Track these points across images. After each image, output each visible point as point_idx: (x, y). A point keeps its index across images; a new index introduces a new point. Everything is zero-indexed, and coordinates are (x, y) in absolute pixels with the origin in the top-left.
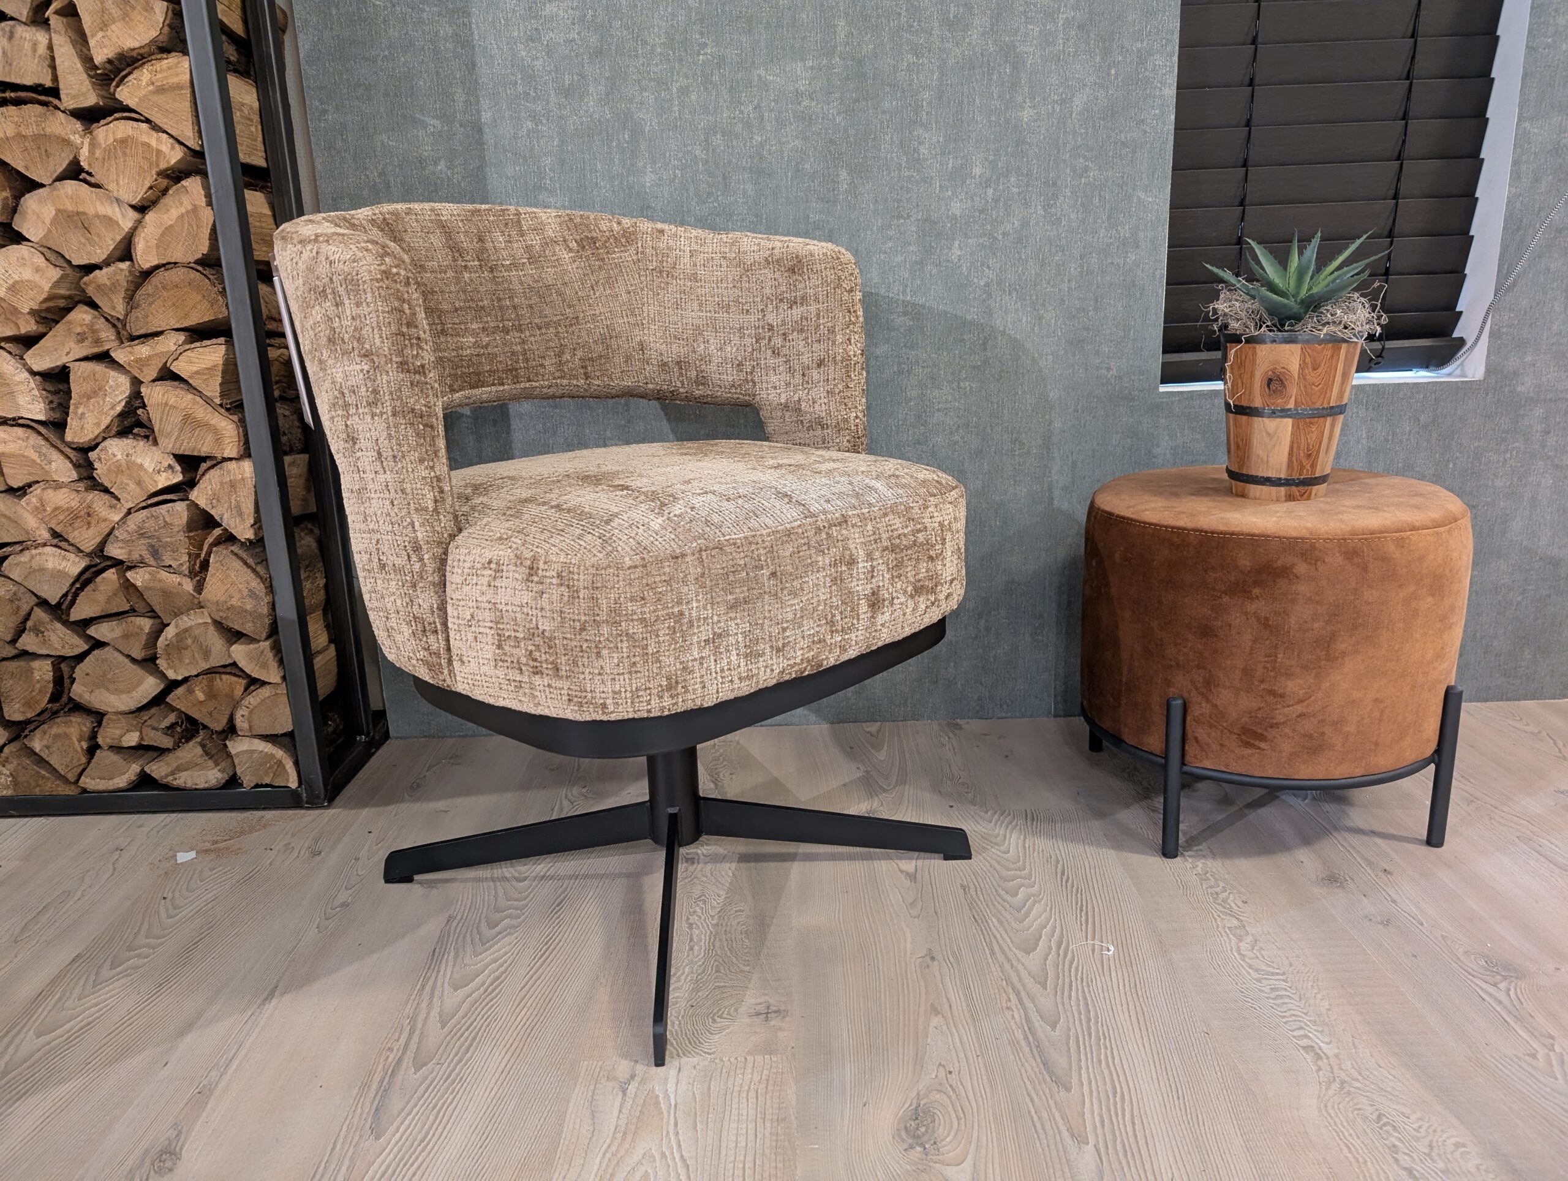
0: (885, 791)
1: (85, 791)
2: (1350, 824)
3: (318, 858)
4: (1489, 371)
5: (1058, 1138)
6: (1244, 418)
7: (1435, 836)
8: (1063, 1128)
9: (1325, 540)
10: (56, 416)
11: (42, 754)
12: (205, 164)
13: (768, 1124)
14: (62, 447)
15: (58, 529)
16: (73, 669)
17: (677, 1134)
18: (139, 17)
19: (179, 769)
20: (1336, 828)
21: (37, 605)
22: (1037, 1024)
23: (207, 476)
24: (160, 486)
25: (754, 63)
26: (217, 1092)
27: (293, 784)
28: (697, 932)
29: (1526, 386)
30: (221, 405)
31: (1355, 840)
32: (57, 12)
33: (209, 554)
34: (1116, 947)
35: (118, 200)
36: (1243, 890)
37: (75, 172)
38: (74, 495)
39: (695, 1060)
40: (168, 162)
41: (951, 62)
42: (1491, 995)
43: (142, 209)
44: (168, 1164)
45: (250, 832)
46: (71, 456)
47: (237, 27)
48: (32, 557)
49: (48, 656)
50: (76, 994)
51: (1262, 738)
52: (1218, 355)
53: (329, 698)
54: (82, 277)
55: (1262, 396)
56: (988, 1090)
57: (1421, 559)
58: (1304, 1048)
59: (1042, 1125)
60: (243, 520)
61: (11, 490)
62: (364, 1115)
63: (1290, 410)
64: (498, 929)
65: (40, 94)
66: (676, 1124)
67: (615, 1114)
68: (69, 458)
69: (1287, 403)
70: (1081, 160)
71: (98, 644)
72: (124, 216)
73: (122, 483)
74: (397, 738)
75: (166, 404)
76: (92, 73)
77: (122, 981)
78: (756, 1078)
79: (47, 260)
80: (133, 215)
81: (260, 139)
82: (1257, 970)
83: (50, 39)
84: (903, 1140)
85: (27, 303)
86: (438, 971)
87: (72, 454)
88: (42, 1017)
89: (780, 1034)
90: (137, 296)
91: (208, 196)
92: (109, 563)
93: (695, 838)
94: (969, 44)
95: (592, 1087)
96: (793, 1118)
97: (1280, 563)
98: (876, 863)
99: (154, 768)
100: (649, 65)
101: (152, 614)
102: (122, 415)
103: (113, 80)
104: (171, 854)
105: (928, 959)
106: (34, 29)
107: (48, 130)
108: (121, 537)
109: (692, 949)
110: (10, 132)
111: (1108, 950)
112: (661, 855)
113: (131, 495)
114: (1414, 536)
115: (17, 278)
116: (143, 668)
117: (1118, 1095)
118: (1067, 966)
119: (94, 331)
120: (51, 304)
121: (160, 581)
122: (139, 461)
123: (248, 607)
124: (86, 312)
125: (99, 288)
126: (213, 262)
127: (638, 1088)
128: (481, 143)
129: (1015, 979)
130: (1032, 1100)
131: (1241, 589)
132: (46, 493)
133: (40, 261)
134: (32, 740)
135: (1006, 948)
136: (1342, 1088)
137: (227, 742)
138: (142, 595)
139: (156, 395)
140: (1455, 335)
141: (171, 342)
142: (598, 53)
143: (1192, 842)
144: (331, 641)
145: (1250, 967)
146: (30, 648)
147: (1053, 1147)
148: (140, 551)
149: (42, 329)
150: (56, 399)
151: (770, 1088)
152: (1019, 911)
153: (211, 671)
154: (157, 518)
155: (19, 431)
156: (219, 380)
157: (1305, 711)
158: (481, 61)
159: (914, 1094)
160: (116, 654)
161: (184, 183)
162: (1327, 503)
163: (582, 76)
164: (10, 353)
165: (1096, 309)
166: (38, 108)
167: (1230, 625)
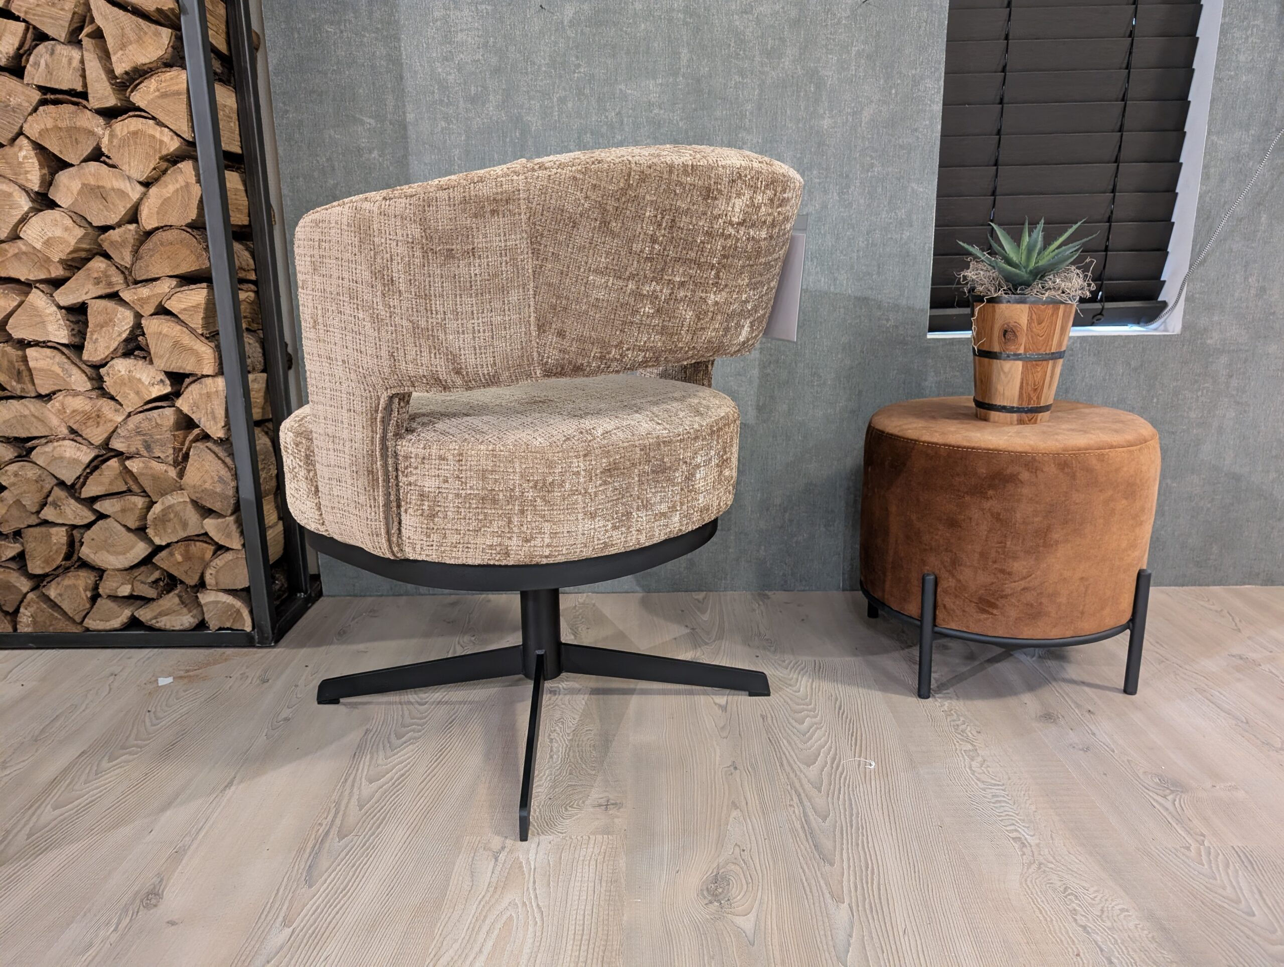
0: (706, 644)
1: (87, 630)
2: (1067, 676)
3: (267, 685)
4: (1184, 328)
5: (822, 899)
6: (986, 360)
7: (1130, 686)
8: (826, 892)
9: (1043, 454)
10: (76, 340)
11: (56, 600)
12: (196, 151)
13: (604, 884)
14: (80, 364)
15: (75, 427)
16: (83, 534)
17: (535, 889)
18: (150, 41)
19: (161, 614)
20: (1055, 680)
21: (57, 485)
22: (811, 817)
23: (190, 389)
24: (154, 396)
25: (616, 80)
26: (189, 853)
27: (248, 628)
28: (556, 745)
29: (1213, 339)
30: (202, 335)
31: (1068, 688)
32: (89, 35)
33: (189, 449)
34: (877, 763)
35: (129, 178)
36: (977, 723)
37: (97, 155)
38: (88, 401)
39: (551, 837)
40: (168, 149)
41: (769, 81)
42: (1160, 804)
43: (147, 184)
44: (153, 901)
45: (214, 664)
46: (87, 371)
47: (222, 47)
48: (54, 448)
49: (63, 525)
50: (83, 778)
51: (993, 605)
52: (967, 311)
53: (278, 563)
54: (100, 235)
55: (1000, 343)
56: (771, 864)
57: (1117, 470)
58: (1013, 839)
59: (811, 889)
60: (216, 423)
61: (39, 397)
62: (300, 871)
63: (1020, 354)
64: (404, 739)
65: (73, 96)
66: (534, 882)
67: (489, 874)
68: (84, 372)
69: (1018, 349)
70: (868, 159)
71: (101, 516)
72: (133, 189)
73: (125, 392)
74: (328, 596)
75: (160, 333)
76: (113, 82)
77: (117, 771)
78: (596, 851)
79: (74, 222)
80: (140, 189)
81: (237, 132)
82: (983, 782)
83: (82, 56)
84: (705, 898)
85: (57, 254)
86: (357, 770)
87: (88, 370)
88: (57, 796)
89: (616, 820)
90: (141, 250)
91: (198, 175)
92: (112, 454)
93: (556, 674)
94: (783, 68)
95: (472, 855)
96: (623, 880)
97: (1009, 471)
98: (696, 697)
99: (142, 613)
100: (536, 80)
101: (144, 493)
102: (127, 340)
103: (129, 86)
104: (153, 679)
105: (732, 768)
106: (70, 47)
107: (78, 124)
108: (122, 434)
109: (551, 757)
110: (49, 126)
111: (871, 765)
112: (530, 686)
113: (132, 402)
114: (1112, 453)
115: (50, 235)
116: (136, 535)
117: (869, 870)
118: (838, 776)
119: (108, 276)
120: (75, 255)
121: (151, 468)
122: (138, 376)
123: (218, 490)
124: (102, 262)
125: (112, 243)
126: (200, 225)
127: (507, 856)
128: (405, 137)
129: (797, 785)
130: (804, 871)
131: (980, 490)
132: (66, 399)
133: (68, 222)
134: (49, 589)
135: (792, 762)
136: (1039, 868)
137: (199, 594)
138: (137, 479)
139: (152, 326)
140: (1160, 299)
141: (166, 286)
142: (497, 71)
143: (942, 687)
144: (280, 518)
145: (979, 779)
146: (50, 518)
147: (817, 905)
148: (136, 445)
149: (68, 274)
150: (76, 327)
151: (606, 858)
152: (804, 735)
153: (188, 539)
154: (150, 420)
155: (48, 351)
156: (202, 315)
157: (1027, 585)
158: (407, 75)
159: (715, 865)
160: (116, 524)
161: (179, 165)
162: (1049, 426)
163: (485, 88)
164: (43, 292)
165: (879, 273)
166: (72, 108)
167: (971, 519)
